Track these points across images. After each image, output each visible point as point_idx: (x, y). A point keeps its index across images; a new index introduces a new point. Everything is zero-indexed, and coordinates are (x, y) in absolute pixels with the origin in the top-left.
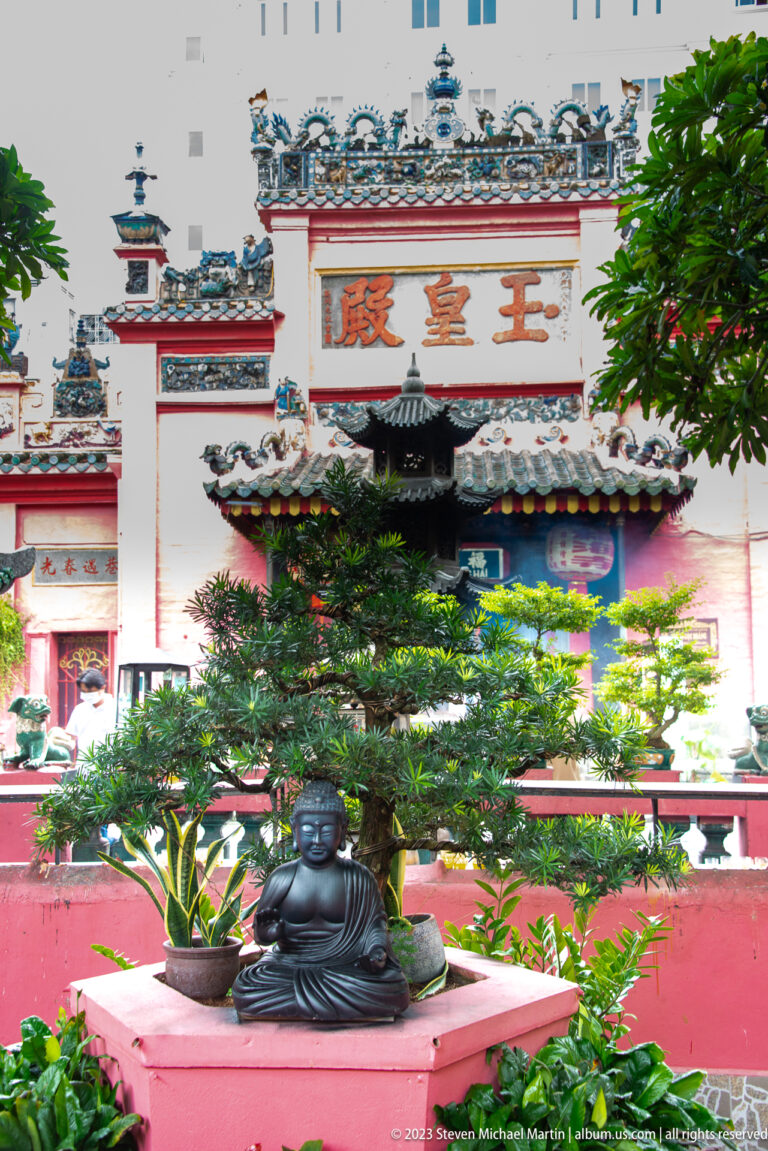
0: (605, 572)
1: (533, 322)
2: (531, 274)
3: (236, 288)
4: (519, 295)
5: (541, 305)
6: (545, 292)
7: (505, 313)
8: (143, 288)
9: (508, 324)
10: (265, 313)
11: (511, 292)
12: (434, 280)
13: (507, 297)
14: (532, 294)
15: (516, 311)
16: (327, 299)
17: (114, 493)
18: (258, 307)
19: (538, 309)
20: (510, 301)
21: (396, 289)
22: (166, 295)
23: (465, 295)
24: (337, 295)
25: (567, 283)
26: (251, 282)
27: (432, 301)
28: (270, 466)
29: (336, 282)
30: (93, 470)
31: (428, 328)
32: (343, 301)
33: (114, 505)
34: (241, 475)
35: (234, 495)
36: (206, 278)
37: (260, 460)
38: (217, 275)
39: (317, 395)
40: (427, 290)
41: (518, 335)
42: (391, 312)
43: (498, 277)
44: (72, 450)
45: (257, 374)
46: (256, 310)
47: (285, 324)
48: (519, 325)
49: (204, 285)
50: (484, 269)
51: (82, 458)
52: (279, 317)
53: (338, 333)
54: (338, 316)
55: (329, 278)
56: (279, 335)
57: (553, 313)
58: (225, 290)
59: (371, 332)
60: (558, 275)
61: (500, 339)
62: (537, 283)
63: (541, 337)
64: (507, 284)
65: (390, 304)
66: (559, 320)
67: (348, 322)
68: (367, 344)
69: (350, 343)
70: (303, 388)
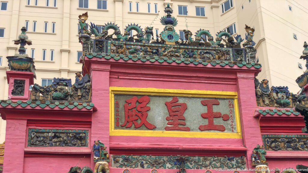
1: (217, 122)
2: (215, 100)
3: (71, 96)
4: (210, 109)
5: (220, 113)
6: (221, 108)
7: (204, 116)
8: (22, 92)
9: (206, 122)
10: (89, 108)
11: (206, 108)
12: (170, 100)
13: (204, 110)
14: (215, 109)
15: (209, 116)
16: (117, 105)
19: (218, 116)
20: (206, 112)
21: (151, 102)
22: (33, 97)
23: (184, 107)
24: (122, 104)
25: (232, 106)
26: (79, 94)
27: (169, 109)
29: (122, 97)
31: (167, 122)
32: (125, 106)
36: (56, 91)
38: (61, 89)
39: (114, 151)
40: (166, 104)
41: (211, 127)
42: (150, 114)
43: (199, 101)
45: (81, 139)
47: (97, 114)
48: (211, 123)
49: (55, 94)
50: (193, 96)
52: (94, 109)
53: (122, 121)
54: (122, 114)
55: (117, 95)
56: (93, 120)
57: (226, 118)
58: (66, 97)
59: (139, 122)
60: (227, 101)
61: (201, 129)
62: (218, 104)
63: (222, 129)
64: (204, 104)
65: (149, 109)
66: (229, 122)
67: (128, 116)
68: (137, 128)
69: (129, 128)
70: (107, 146)
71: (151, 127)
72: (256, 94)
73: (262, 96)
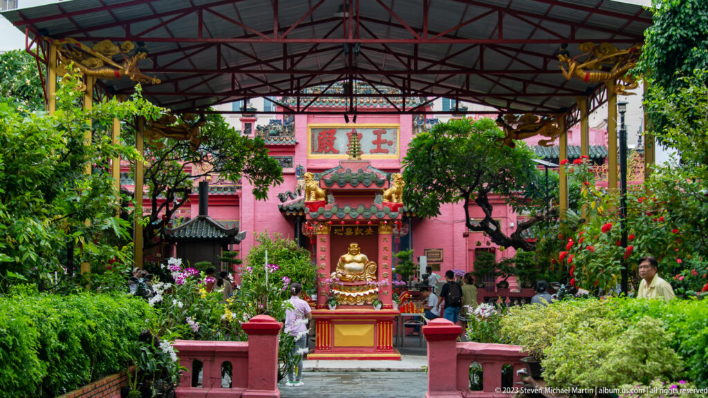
0: (406, 234)
1: (384, 146)
2: (383, 130)
3: (282, 133)
4: (379, 137)
5: (386, 140)
6: (387, 136)
7: (374, 143)
8: (250, 132)
9: (375, 147)
10: (292, 143)
11: (376, 136)
12: (350, 131)
13: (375, 138)
14: (383, 137)
15: (378, 142)
16: (313, 136)
17: (238, 201)
18: (290, 141)
19: (385, 142)
20: (376, 139)
21: (337, 133)
22: (257, 134)
23: (360, 136)
24: (316, 135)
25: (395, 133)
26: (287, 131)
27: (350, 139)
28: (298, 198)
29: (316, 131)
30: (230, 194)
31: (348, 147)
32: (319, 137)
33: (238, 206)
34: (289, 202)
35: (288, 209)
36: (271, 129)
37: (294, 197)
38: (275, 128)
40: (348, 134)
41: (379, 151)
42: (336, 142)
43: (372, 131)
44: (220, 186)
45: (288, 162)
47: (298, 146)
48: (379, 147)
49: (271, 132)
50: (368, 128)
51: (226, 189)
52: (297, 143)
53: (316, 148)
54: (317, 142)
55: (313, 129)
56: (296, 150)
57: (390, 143)
58: (278, 134)
59: (328, 148)
60: (392, 130)
61: (372, 152)
62: (385, 133)
63: (387, 152)
64: (375, 133)
65: (335, 138)
66: (392, 146)
67: (320, 144)
68: (327, 152)
69: (321, 152)
70: (305, 168)
71: (336, 152)
72: (413, 125)
73: (417, 127)
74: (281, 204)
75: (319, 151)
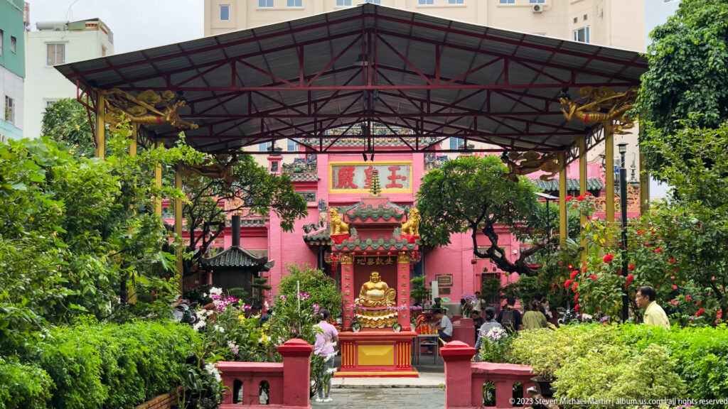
0: (418, 261)
1: (398, 181)
2: (398, 167)
3: (305, 170)
4: (394, 173)
6: (401, 172)
7: (389, 178)
8: (277, 169)
9: (390, 182)
10: (315, 179)
12: (368, 168)
13: (390, 173)
14: (397, 173)
15: (393, 178)
16: (333, 173)
17: (267, 232)
18: (313, 177)
19: (399, 177)
20: (391, 175)
21: (356, 170)
22: (283, 172)
23: (377, 172)
24: (337, 172)
25: (408, 170)
26: (310, 168)
27: (367, 174)
28: (321, 229)
29: (337, 168)
30: (259, 226)
31: (365, 183)
32: (339, 174)
33: (266, 236)
34: (312, 233)
35: (312, 239)
36: (296, 167)
37: (317, 228)
38: (299, 166)
39: (331, 204)
40: (365, 171)
41: (393, 185)
42: (354, 178)
43: (387, 167)
44: (250, 219)
45: (312, 197)
46: (313, 179)
47: (320, 182)
48: (394, 182)
49: (296, 169)
50: (383, 165)
51: (255, 222)
52: (319, 179)
53: (337, 184)
54: (337, 179)
55: (334, 166)
56: (319, 185)
57: (404, 179)
58: (302, 171)
59: (347, 183)
60: (406, 167)
61: (387, 187)
62: (399, 169)
63: (400, 186)
64: (390, 169)
65: (354, 175)
66: (406, 181)
67: (340, 180)
68: (346, 187)
69: (341, 188)
70: (327, 202)
71: (355, 187)
72: (425, 161)
73: (428, 163)
74: (305, 234)
75: (340, 186)
